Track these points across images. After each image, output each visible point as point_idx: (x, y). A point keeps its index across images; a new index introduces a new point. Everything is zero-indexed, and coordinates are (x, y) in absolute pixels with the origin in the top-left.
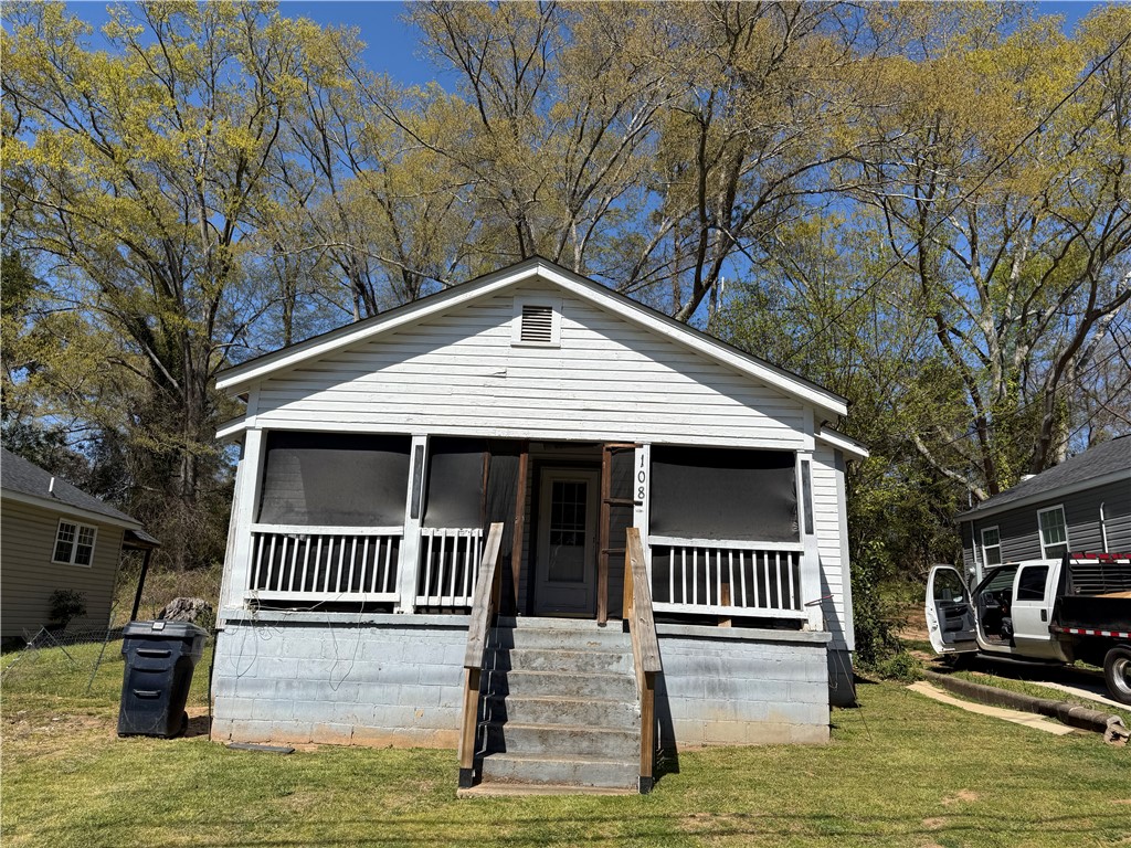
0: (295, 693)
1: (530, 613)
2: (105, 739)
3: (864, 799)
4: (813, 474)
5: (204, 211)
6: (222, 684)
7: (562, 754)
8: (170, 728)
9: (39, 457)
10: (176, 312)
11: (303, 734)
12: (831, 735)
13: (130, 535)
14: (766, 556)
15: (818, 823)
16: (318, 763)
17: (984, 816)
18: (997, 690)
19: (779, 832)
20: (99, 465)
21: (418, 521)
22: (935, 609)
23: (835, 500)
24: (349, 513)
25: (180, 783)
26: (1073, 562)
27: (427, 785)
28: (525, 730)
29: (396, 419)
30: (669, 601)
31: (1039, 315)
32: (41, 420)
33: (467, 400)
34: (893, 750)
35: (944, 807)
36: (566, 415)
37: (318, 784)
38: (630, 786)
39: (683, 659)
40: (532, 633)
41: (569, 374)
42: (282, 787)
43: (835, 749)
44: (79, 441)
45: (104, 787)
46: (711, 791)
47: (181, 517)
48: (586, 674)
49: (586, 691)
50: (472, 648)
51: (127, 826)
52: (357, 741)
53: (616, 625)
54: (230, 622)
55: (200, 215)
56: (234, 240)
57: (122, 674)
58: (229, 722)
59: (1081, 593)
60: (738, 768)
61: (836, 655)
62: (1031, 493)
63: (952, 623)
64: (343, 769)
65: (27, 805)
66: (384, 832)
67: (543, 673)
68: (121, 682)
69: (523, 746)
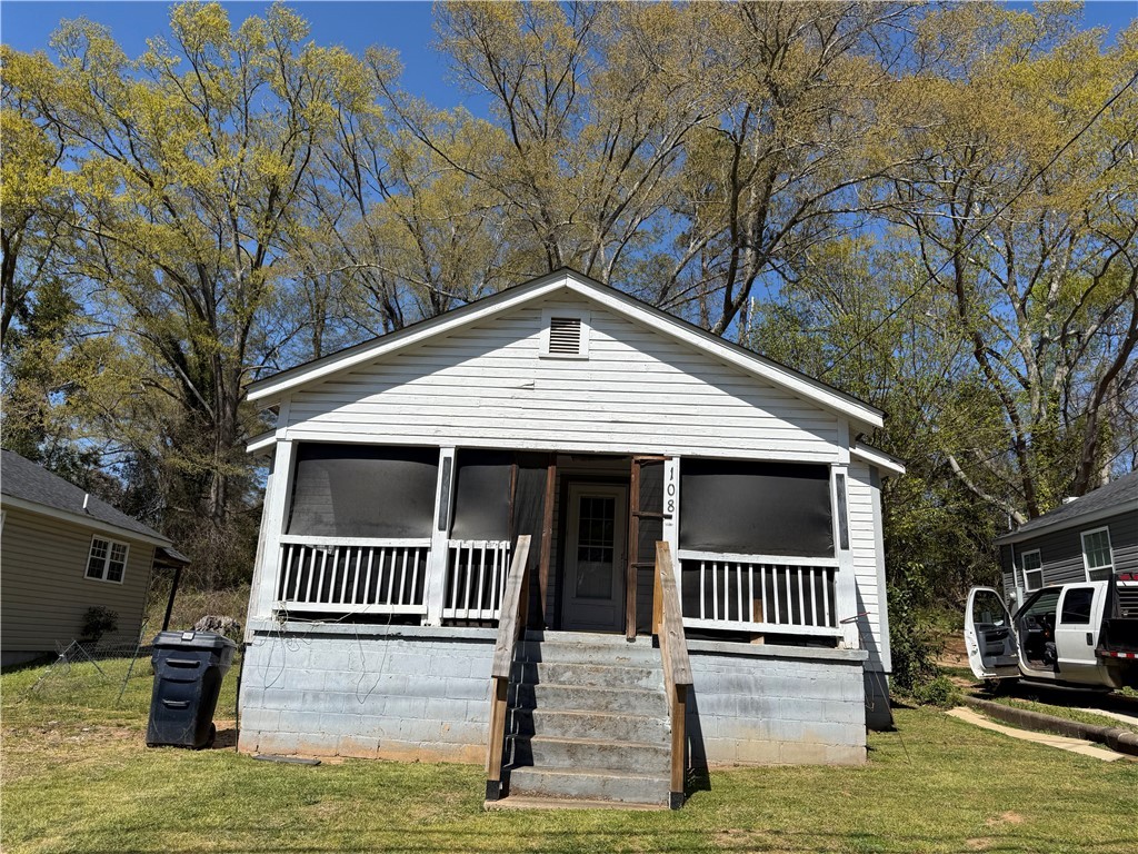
0: (322, 706)
1: (557, 627)
2: (133, 749)
3: (905, 819)
4: (848, 490)
5: (236, 236)
6: (250, 695)
7: (591, 769)
8: (197, 740)
9: (74, 478)
10: (209, 334)
11: (329, 747)
12: (868, 757)
13: (160, 552)
14: (800, 572)
15: (856, 841)
16: (344, 774)
17: (1031, 838)
18: (1041, 715)
19: (816, 849)
20: (132, 486)
21: (445, 533)
22: (974, 633)
23: (870, 517)
24: (377, 525)
25: (207, 790)
26: (1119, 584)
27: (453, 797)
28: (553, 743)
29: (424, 431)
30: (699, 617)
31: (1079, 335)
32: (76, 442)
33: (495, 412)
34: (933, 773)
35: (988, 828)
36: (594, 427)
37: (344, 793)
38: (660, 802)
39: (714, 676)
40: (559, 647)
41: (598, 386)
42: (309, 796)
43: (872, 771)
44: (113, 463)
45: (132, 793)
46: (744, 808)
47: (212, 538)
48: (615, 689)
49: (615, 705)
50: (500, 658)
51: (155, 830)
52: (383, 755)
53: (646, 641)
54: (258, 633)
55: (233, 239)
56: (266, 263)
57: (151, 689)
58: (256, 734)
59: (1129, 616)
60: (772, 787)
61: (872, 676)
62: (1074, 515)
63: (993, 647)
64: (370, 780)
65: (56, 809)
66: (410, 841)
67: (571, 687)
68: (150, 696)
69: (550, 760)
